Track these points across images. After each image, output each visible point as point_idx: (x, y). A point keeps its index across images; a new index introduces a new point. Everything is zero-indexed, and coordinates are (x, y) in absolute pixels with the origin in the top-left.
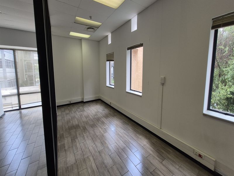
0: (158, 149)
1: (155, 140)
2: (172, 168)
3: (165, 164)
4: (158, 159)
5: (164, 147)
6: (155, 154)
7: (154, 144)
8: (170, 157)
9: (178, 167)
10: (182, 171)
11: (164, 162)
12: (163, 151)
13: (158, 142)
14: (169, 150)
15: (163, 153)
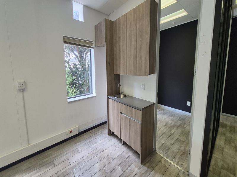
0: (40, 165)
1: (26, 164)
2: (64, 158)
3: (58, 162)
4: (49, 168)
5: (42, 157)
6: (43, 170)
7: (29, 167)
8: (54, 156)
9: (65, 153)
10: (69, 151)
11: (56, 163)
12: (45, 160)
13: (30, 162)
14: (48, 153)
15: (47, 160)
